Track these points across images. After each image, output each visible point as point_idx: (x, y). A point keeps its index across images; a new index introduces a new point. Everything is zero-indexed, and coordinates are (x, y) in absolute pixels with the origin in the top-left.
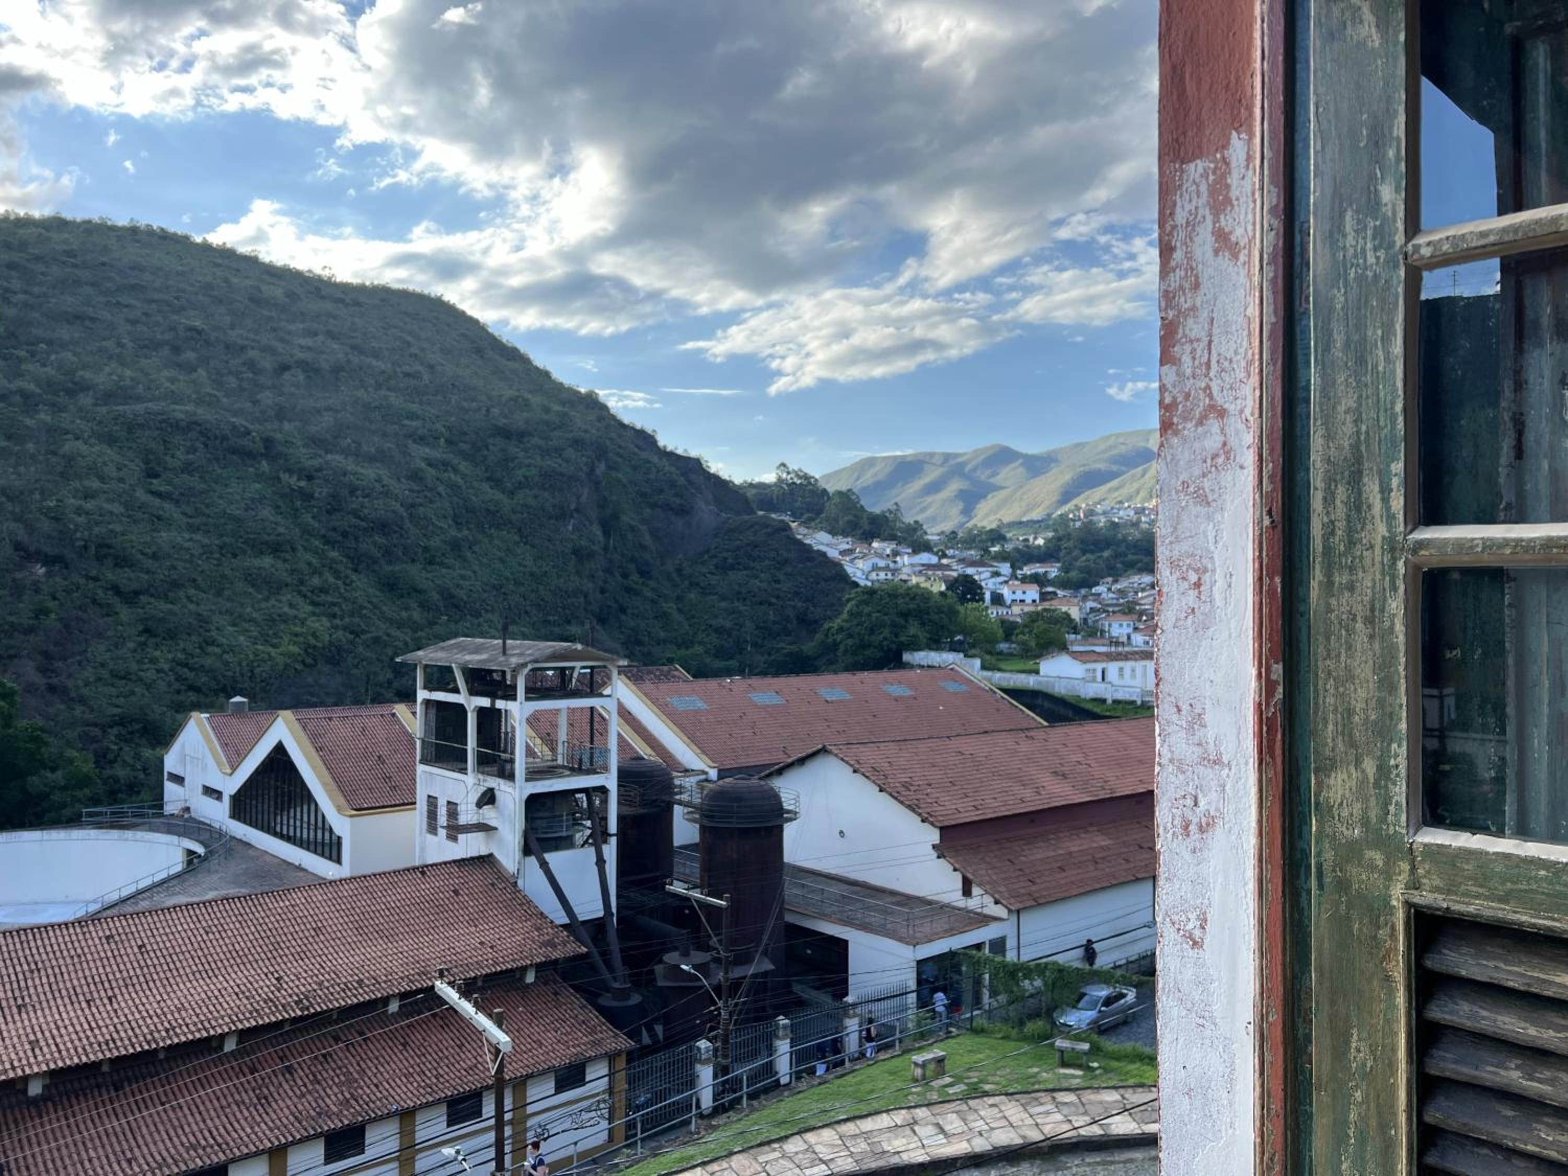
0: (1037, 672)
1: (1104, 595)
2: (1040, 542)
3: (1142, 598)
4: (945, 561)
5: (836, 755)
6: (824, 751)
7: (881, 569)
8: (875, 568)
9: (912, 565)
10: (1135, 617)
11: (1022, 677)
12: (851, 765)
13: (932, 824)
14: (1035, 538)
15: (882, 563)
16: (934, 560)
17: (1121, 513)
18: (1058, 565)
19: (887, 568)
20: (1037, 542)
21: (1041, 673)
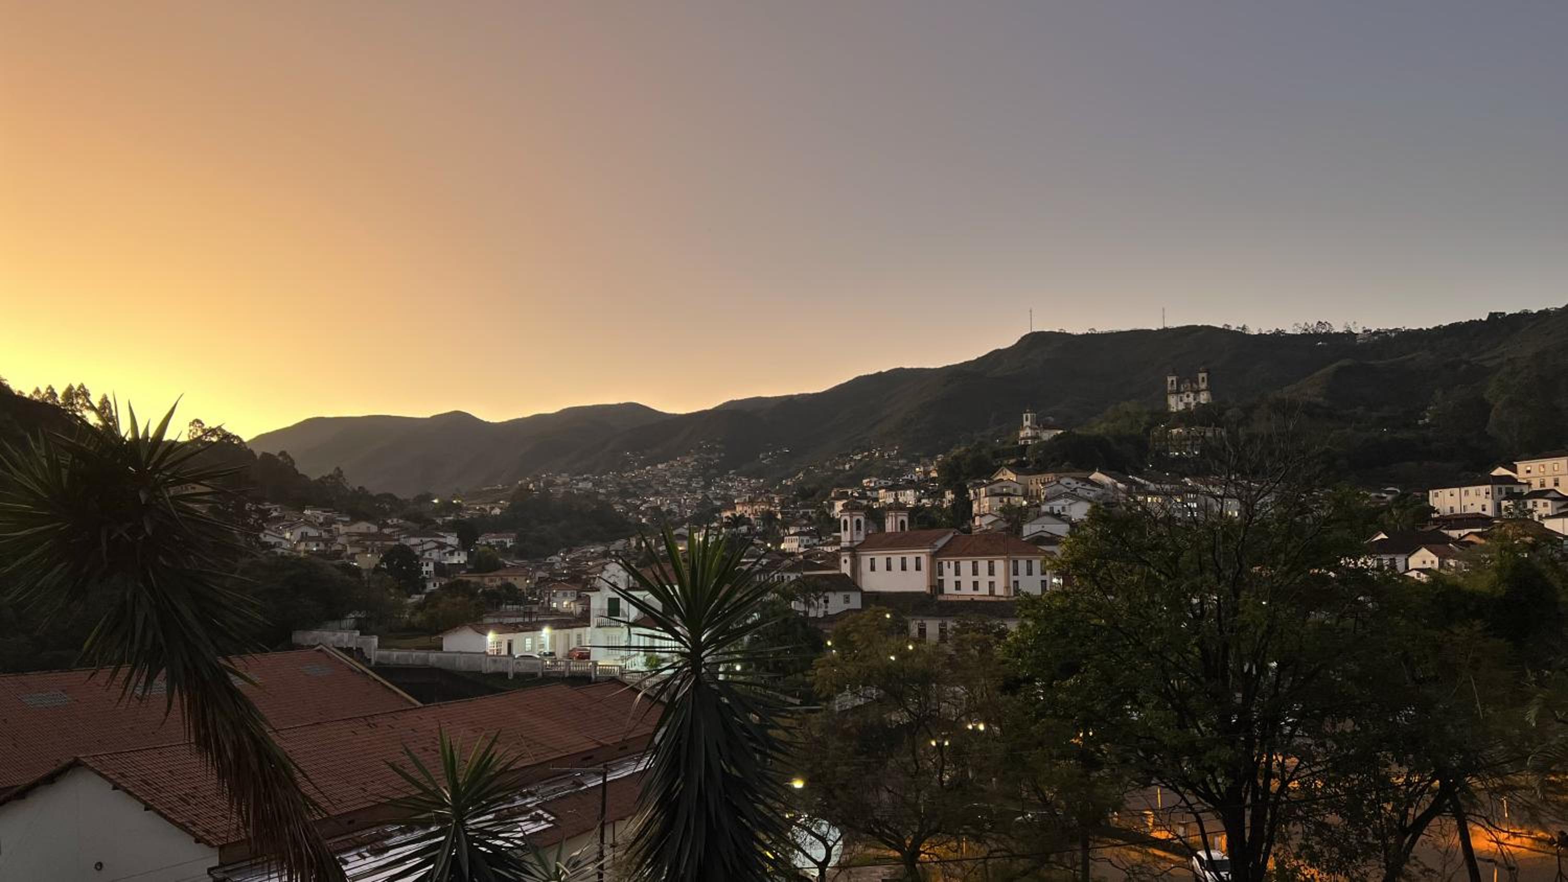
0: (440, 648)
1: (557, 566)
2: (497, 511)
3: (592, 567)
4: (387, 531)
5: (92, 769)
6: (75, 765)
7: (313, 539)
8: (304, 538)
9: (348, 534)
10: (579, 586)
11: (422, 654)
12: (111, 780)
13: (209, 844)
14: (492, 508)
15: (313, 532)
16: (374, 529)
17: (581, 485)
18: (514, 535)
19: (317, 539)
20: (493, 512)
21: (444, 650)
